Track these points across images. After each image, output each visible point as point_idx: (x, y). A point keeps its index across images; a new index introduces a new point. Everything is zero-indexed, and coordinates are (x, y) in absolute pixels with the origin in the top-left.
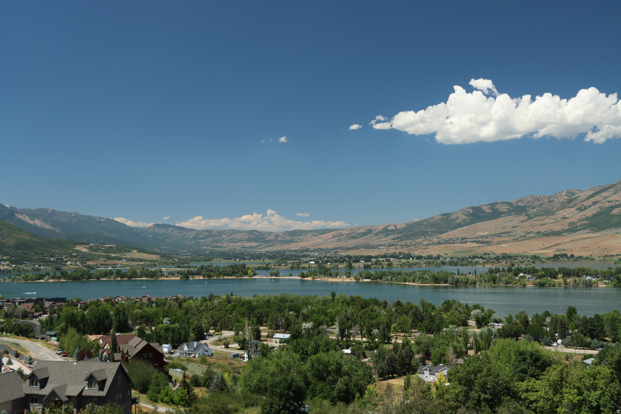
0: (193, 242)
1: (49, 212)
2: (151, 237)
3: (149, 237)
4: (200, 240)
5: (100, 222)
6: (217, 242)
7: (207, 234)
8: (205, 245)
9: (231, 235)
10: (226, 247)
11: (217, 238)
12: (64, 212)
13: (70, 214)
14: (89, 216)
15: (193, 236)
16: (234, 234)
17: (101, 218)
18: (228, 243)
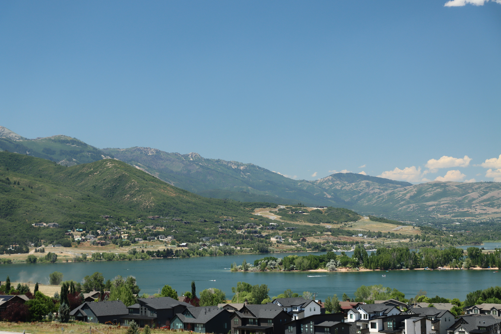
0: (412, 206)
1: (150, 154)
2: (329, 197)
3: (328, 198)
4: (427, 201)
5: (237, 171)
6: (460, 204)
7: (439, 190)
8: (438, 212)
9: (486, 193)
10: (482, 214)
11: (460, 198)
12: (176, 154)
13: (186, 156)
14: (218, 161)
15: (412, 194)
16: (491, 190)
17: (239, 165)
18: (484, 208)
